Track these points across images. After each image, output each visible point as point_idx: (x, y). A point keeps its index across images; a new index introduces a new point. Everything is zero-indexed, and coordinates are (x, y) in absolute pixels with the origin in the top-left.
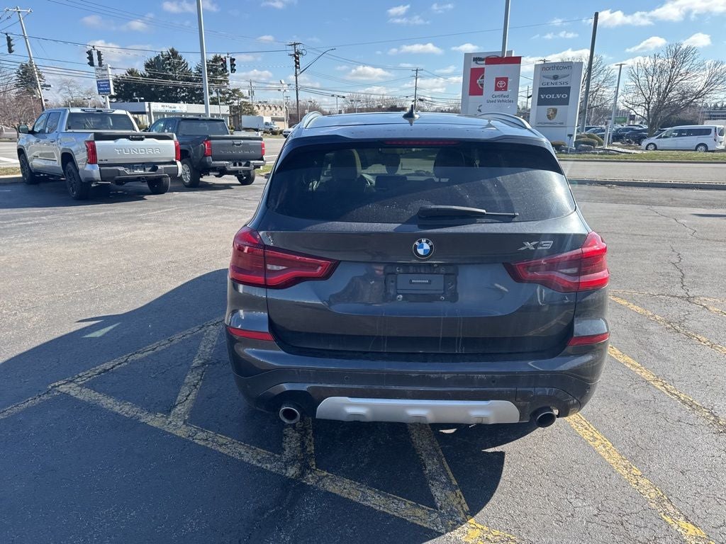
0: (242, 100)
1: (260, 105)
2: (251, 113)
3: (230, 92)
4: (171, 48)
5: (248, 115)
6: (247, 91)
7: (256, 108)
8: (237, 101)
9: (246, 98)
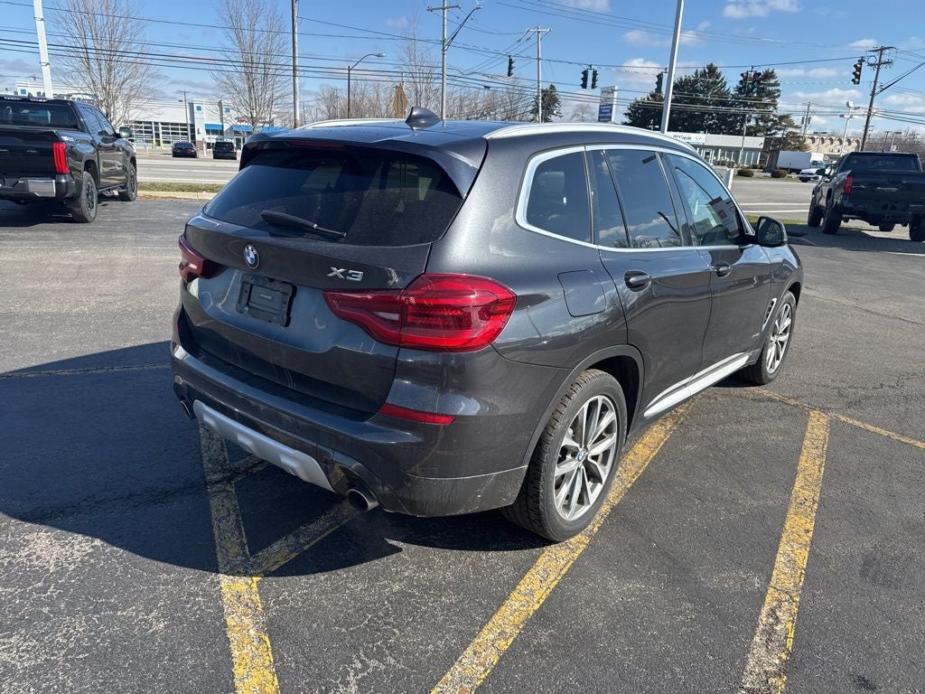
0: (790, 130)
1: (816, 137)
2: (798, 148)
3: (775, 119)
4: (709, 64)
5: (793, 150)
6: (801, 118)
7: (809, 141)
8: (782, 132)
9: (797, 127)
